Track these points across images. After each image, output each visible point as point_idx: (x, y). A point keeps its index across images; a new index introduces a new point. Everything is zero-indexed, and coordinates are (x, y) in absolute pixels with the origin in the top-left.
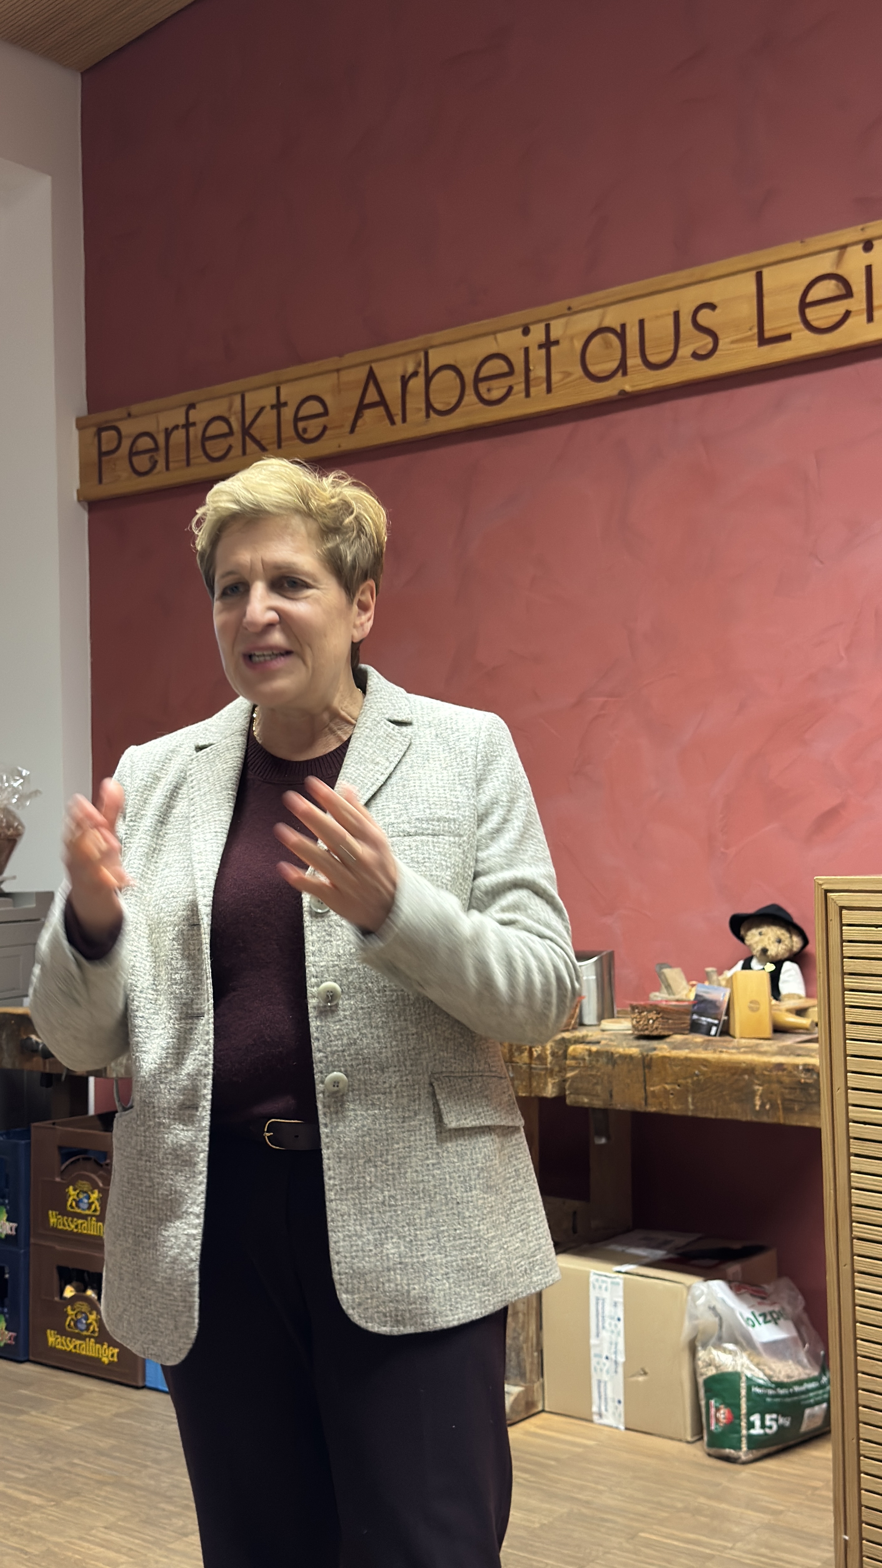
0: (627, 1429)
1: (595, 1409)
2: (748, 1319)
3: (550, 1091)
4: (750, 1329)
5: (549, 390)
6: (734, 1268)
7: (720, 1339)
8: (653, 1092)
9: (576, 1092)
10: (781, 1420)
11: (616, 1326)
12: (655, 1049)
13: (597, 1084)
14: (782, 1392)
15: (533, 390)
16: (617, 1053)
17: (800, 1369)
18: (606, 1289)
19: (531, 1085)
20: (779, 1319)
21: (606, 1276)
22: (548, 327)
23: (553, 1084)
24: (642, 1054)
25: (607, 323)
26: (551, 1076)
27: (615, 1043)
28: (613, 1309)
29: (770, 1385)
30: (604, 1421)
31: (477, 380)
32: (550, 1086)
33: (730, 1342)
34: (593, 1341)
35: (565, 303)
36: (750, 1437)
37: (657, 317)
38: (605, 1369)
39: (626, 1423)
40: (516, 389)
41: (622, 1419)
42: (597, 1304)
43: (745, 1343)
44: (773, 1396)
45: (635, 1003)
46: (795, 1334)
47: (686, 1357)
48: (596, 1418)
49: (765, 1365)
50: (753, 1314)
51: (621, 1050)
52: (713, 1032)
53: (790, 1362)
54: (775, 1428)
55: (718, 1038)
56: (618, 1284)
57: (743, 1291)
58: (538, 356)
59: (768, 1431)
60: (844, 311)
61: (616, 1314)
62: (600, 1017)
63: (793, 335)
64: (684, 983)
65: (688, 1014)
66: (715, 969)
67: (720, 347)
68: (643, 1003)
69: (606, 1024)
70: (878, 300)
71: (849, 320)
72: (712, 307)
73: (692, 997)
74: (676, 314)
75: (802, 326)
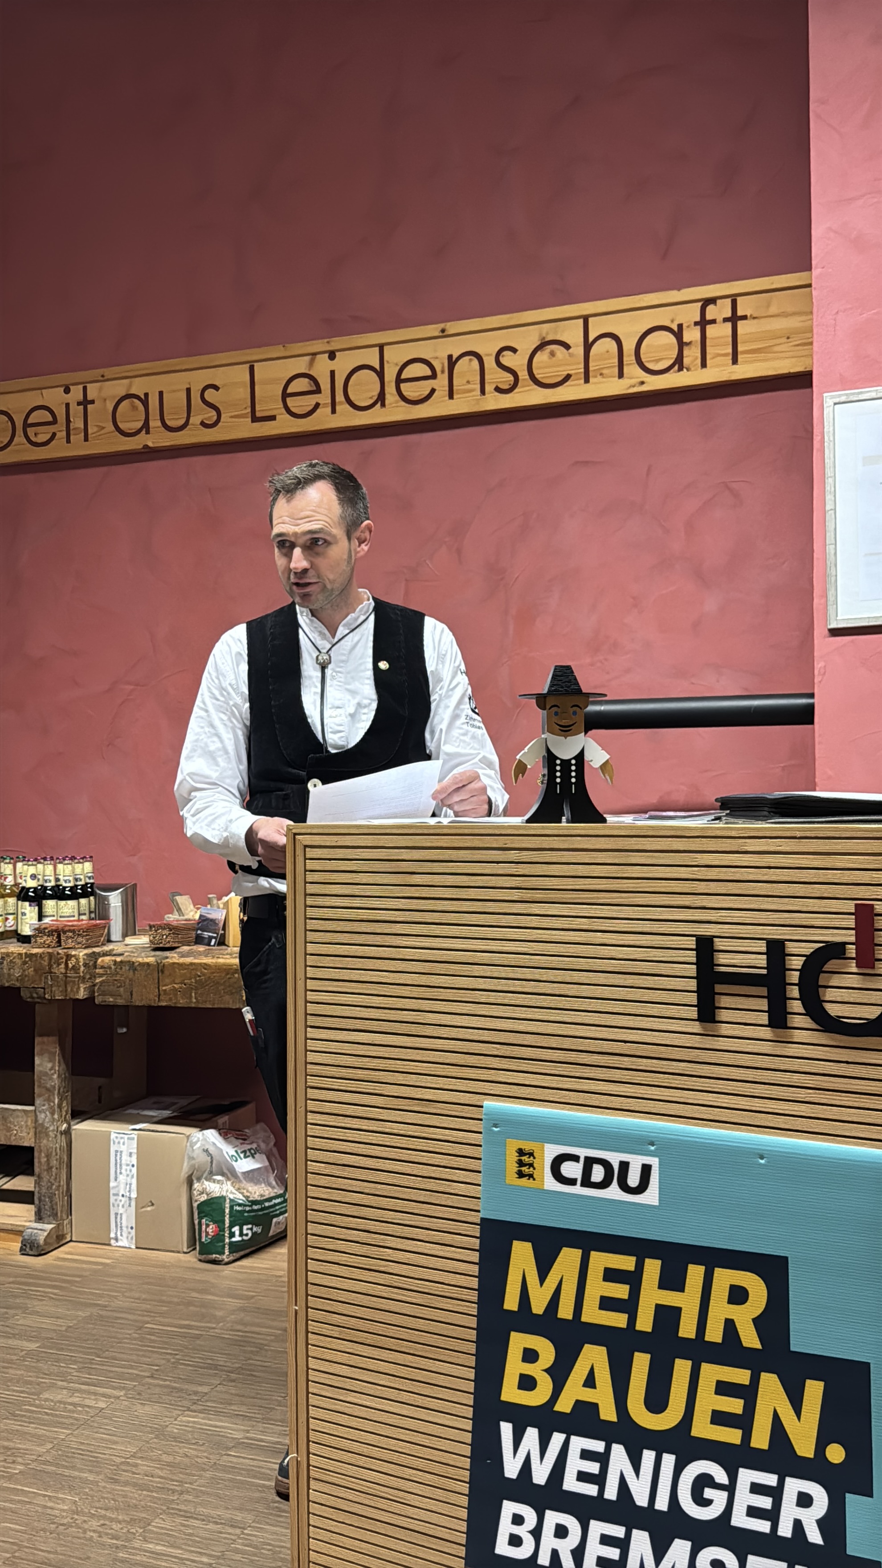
0: (137, 1248)
1: (112, 1235)
2: (232, 1156)
3: (82, 994)
4: (234, 1163)
5: (86, 439)
6: (224, 1119)
7: (211, 1173)
8: (165, 990)
9: (104, 993)
10: (255, 1229)
11: (131, 1171)
12: (167, 958)
13: (120, 986)
14: (255, 1207)
15: (72, 437)
16: (137, 962)
17: (270, 1189)
18: (124, 1144)
19: (66, 990)
20: (255, 1153)
21: (124, 1134)
22: (85, 389)
23: (85, 988)
24: (157, 962)
25: (133, 391)
26: (83, 982)
27: (136, 955)
28: (129, 1158)
29: (247, 1203)
30: (120, 1243)
31: (26, 425)
32: (82, 989)
33: (217, 1175)
34: (112, 1184)
35: (101, 371)
36: (231, 1244)
37: (174, 391)
38: (121, 1204)
39: (136, 1244)
40: (58, 435)
41: (134, 1241)
42: (116, 1155)
43: (230, 1174)
44: (249, 1212)
45: (152, 923)
46: (267, 1163)
47: (184, 1188)
48: (113, 1242)
49: (244, 1189)
50: (236, 1152)
51: (140, 960)
52: (213, 943)
53: (263, 1185)
54: (250, 1235)
55: (216, 947)
56: (133, 1139)
57: (229, 1136)
58: (77, 411)
59: (245, 1238)
60: (314, 403)
61: (131, 1162)
62: (125, 935)
63: (277, 417)
64: (192, 906)
65: (193, 930)
66: (215, 896)
67: (222, 420)
68: (159, 923)
69: (129, 940)
70: (340, 397)
71: (318, 411)
72: (216, 388)
73: (197, 917)
74: (188, 391)
75: (283, 411)
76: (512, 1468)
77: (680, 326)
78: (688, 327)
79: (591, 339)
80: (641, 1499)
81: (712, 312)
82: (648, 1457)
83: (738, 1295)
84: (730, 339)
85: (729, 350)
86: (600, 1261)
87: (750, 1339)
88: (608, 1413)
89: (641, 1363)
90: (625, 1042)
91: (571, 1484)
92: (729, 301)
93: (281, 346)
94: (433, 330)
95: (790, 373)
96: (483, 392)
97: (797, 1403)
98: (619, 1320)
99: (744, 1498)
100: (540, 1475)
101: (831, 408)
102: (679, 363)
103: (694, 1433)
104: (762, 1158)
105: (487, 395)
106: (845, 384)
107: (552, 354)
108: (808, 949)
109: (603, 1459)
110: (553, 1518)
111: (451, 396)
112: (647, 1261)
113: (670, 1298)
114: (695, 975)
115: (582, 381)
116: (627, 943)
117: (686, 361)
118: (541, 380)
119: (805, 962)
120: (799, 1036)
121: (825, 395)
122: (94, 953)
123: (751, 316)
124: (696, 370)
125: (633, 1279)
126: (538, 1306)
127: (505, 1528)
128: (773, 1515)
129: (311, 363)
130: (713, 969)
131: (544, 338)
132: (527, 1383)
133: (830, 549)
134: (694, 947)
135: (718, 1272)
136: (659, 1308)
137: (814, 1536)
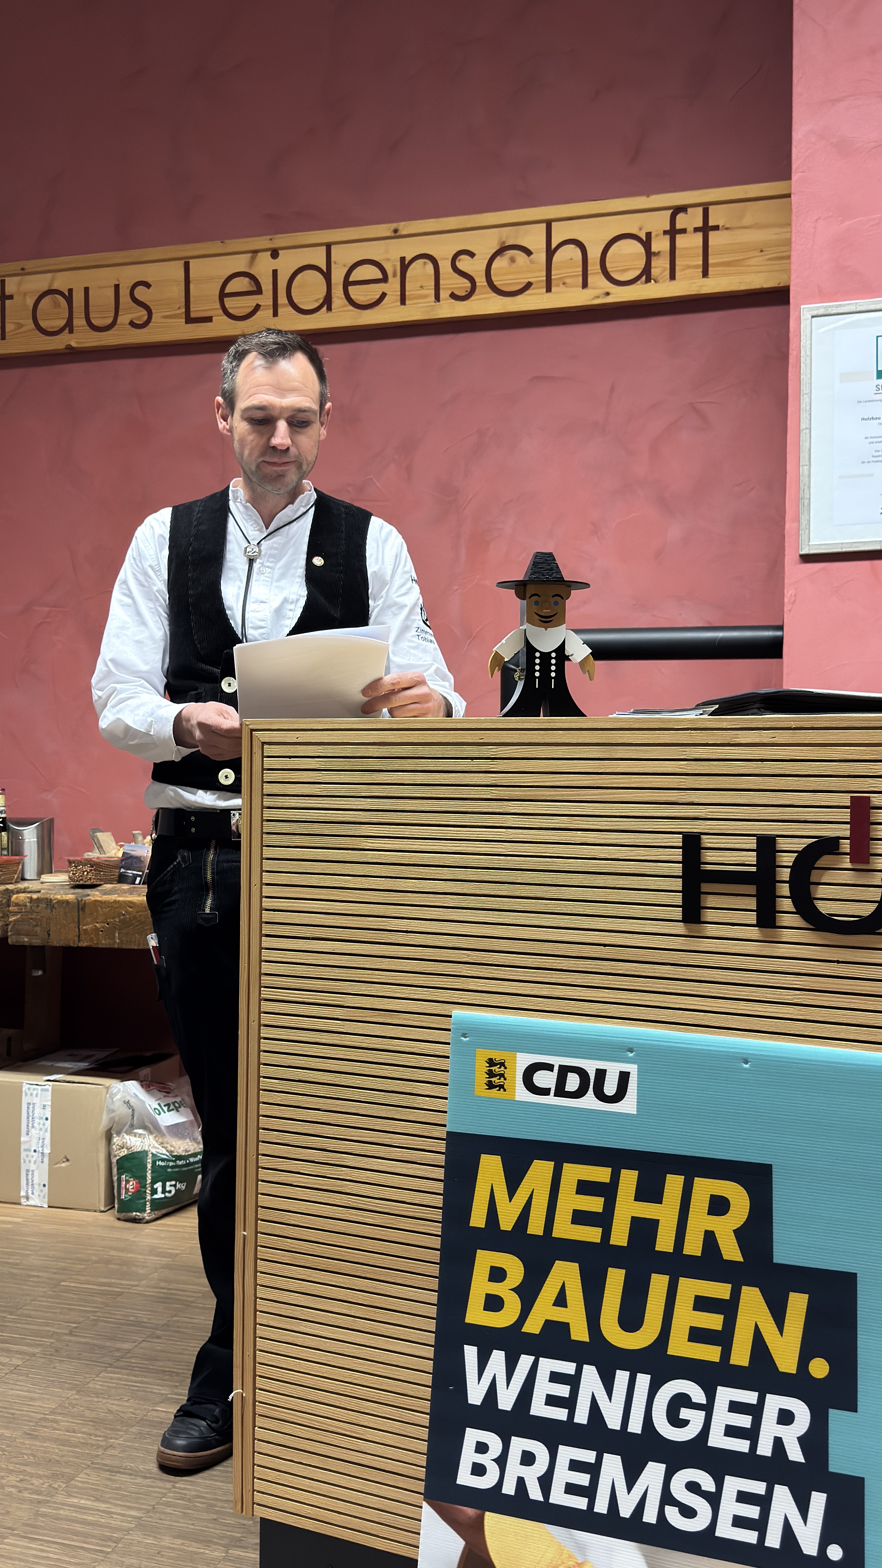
0: (49, 1206)
1: (23, 1193)
2: (155, 1109)
4: (157, 1116)
6: (145, 1071)
7: (132, 1126)
8: (86, 929)
9: (18, 933)
10: (178, 1186)
11: (44, 1124)
12: (88, 895)
13: (36, 926)
14: (180, 1163)
16: (57, 899)
17: (195, 1145)
18: (37, 1095)
20: (180, 1107)
21: (37, 1085)
24: (77, 899)
25: (56, 286)
27: (54, 892)
28: (42, 1111)
29: (171, 1158)
30: (31, 1202)
33: (139, 1128)
34: (23, 1139)
35: (21, 263)
36: (153, 1201)
37: (100, 287)
38: (33, 1160)
39: (49, 1202)
41: (46, 1200)
42: (28, 1108)
43: (152, 1127)
44: (172, 1167)
45: (71, 858)
46: (192, 1118)
47: (102, 1144)
48: (23, 1201)
49: (167, 1143)
50: (159, 1104)
51: (59, 897)
52: (137, 882)
53: (188, 1140)
54: (173, 1192)
56: (47, 1090)
57: (151, 1088)
59: (167, 1194)
60: (255, 305)
61: (44, 1114)
62: (40, 873)
63: (214, 318)
64: (114, 844)
65: (116, 867)
66: (140, 832)
67: (153, 320)
68: (79, 858)
69: (45, 878)
70: (282, 299)
71: (259, 313)
72: (147, 285)
73: (120, 855)
74: (117, 287)
75: (221, 312)
76: (476, 1395)
77: (649, 235)
78: (657, 236)
79: (554, 246)
80: (613, 1422)
81: (682, 221)
82: (622, 1377)
83: (718, 1206)
84: (700, 251)
85: (700, 262)
86: (573, 1173)
87: (731, 1251)
88: (580, 1333)
89: (615, 1279)
90: (605, 945)
91: (539, 1408)
92: (700, 210)
93: (219, 242)
94: (384, 230)
95: (762, 289)
96: (437, 298)
97: (779, 1316)
98: (593, 1234)
99: (722, 1417)
100: (506, 1400)
101: (809, 321)
102: (646, 274)
103: (671, 1351)
104: (746, 1062)
105: (441, 302)
106: (824, 296)
107: (513, 260)
108: (800, 845)
109: (574, 1381)
110: (519, 1445)
111: (403, 301)
112: (623, 1171)
113: (647, 1210)
114: (681, 874)
115: (545, 290)
116: (609, 842)
117: (654, 272)
118: (499, 287)
119: (797, 858)
120: (788, 935)
121: (802, 307)
122: (7, 889)
123: (723, 226)
124: (664, 281)
125: (608, 1191)
126: (507, 1223)
127: (468, 1456)
128: (752, 1434)
129: (252, 261)
130: (700, 867)
131: (504, 242)
132: (494, 1303)
133: (804, 470)
134: (681, 844)
135: (698, 1182)
136: (636, 1222)
137: (795, 1454)
